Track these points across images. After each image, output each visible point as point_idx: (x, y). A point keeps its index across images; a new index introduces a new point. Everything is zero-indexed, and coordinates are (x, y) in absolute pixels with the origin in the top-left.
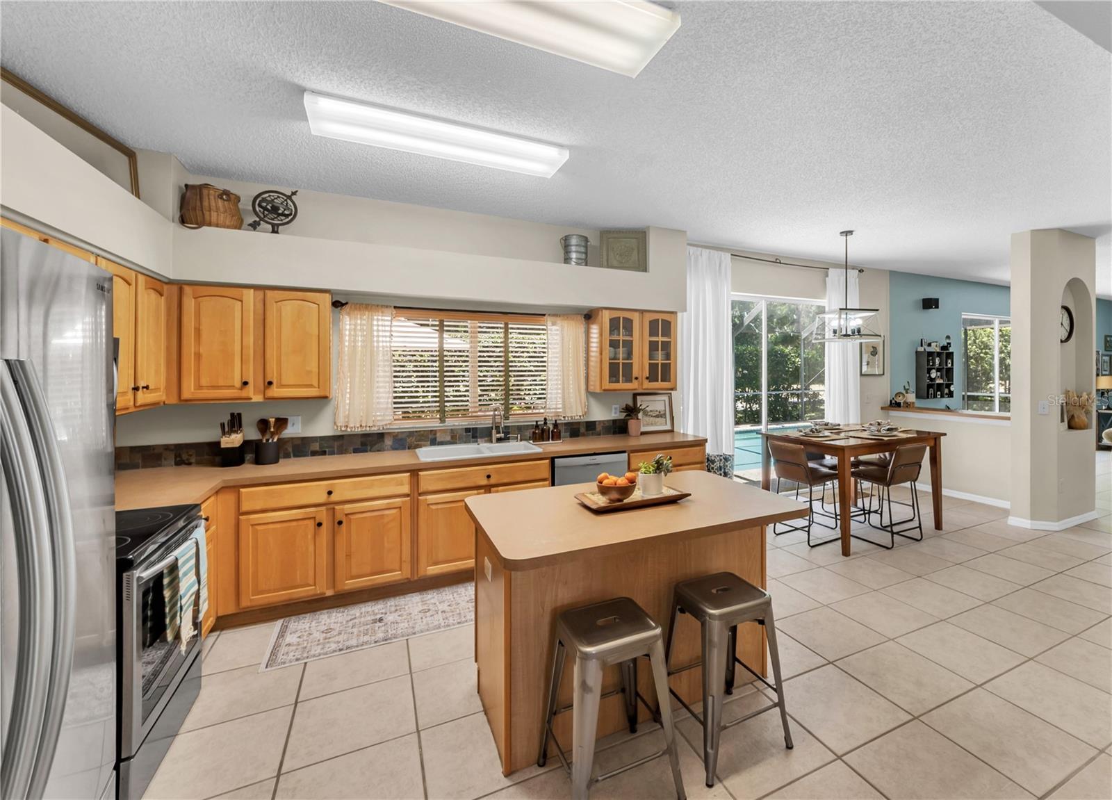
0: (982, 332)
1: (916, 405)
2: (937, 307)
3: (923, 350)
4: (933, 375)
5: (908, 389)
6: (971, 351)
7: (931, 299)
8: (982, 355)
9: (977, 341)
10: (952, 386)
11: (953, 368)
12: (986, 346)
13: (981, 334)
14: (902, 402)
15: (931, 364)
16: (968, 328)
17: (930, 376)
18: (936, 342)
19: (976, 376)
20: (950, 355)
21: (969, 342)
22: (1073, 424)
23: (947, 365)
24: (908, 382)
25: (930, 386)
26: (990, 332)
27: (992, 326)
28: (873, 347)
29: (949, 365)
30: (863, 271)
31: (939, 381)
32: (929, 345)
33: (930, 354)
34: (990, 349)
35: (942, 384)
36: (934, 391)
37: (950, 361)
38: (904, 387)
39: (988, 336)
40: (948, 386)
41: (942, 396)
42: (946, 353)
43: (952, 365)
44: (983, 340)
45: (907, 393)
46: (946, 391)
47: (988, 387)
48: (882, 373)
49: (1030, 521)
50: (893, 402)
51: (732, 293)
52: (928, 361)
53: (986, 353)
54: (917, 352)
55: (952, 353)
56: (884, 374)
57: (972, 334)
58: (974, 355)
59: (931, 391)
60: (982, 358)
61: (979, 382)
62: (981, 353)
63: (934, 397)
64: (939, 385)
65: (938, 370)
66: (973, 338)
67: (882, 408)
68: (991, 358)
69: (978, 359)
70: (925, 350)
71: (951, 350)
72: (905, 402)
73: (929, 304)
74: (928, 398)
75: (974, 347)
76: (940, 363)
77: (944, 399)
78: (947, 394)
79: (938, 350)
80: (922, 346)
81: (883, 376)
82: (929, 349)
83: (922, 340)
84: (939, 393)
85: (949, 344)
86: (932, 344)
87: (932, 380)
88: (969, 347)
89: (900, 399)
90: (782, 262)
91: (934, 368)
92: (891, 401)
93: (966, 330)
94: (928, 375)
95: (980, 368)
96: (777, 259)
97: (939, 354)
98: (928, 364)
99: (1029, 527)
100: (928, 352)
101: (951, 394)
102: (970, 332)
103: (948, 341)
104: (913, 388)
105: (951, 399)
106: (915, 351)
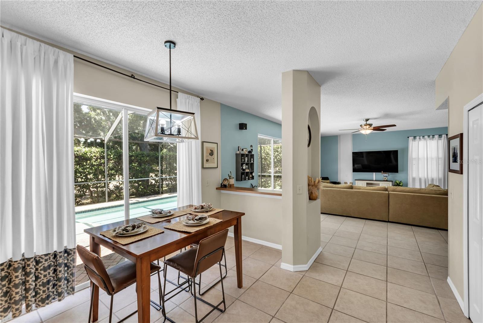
0: (267, 148)
1: (235, 186)
2: (246, 129)
3: (239, 153)
4: (244, 168)
5: (231, 176)
6: (263, 156)
7: (243, 123)
8: (267, 157)
9: (265, 151)
10: (253, 173)
11: (254, 163)
12: (268, 154)
13: (266, 148)
14: (227, 184)
15: (243, 161)
16: (262, 146)
17: (242, 168)
18: (246, 149)
19: (265, 167)
20: (252, 156)
21: (262, 152)
22: (311, 197)
23: (251, 162)
24: (230, 172)
25: (242, 174)
26: (269, 148)
27: (270, 145)
28: (211, 150)
29: (252, 162)
30: (203, 99)
31: (247, 171)
32: (243, 150)
33: (243, 155)
34: (269, 155)
35: (248, 172)
36: (245, 177)
37: (252, 159)
38: (229, 175)
39: (269, 149)
40: (252, 173)
41: (249, 179)
42: (250, 155)
43: (253, 162)
44: (267, 151)
45: (230, 179)
46: (251, 176)
47: (269, 171)
48: (216, 167)
49: (293, 266)
50: (223, 184)
51: (75, 94)
52: (242, 159)
53: (268, 157)
54: (236, 154)
55: (254, 155)
56: (217, 167)
57: (263, 149)
58: (264, 157)
59: (243, 176)
60: (267, 159)
61: (266, 169)
62: (266, 156)
63: (245, 180)
64: (247, 173)
65: (247, 164)
66: (264, 150)
67: (217, 189)
68: (270, 159)
69: (265, 159)
70: (240, 152)
71: (253, 153)
72: (229, 184)
73: (243, 126)
74: (242, 180)
75: (264, 154)
76: (248, 160)
77: (250, 181)
78: (251, 178)
79: (247, 153)
80: (239, 150)
81: (217, 168)
82: (242, 152)
83: (238, 147)
84: (247, 177)
85: (252, 150)
86: (244, 149)
87: (244, 170)
88: (262, 154)
89: (226, 183)
90: (135, 77)
91: (245, 163)
92: (221, 184)
93: (261, 146)
94: (242, 167)
95: (266, 163)
96: (132, 75)
97: (247, 155)
98: (242, 161)
99: (292, 270)
100: (242, 154)
101: (253, 178)
102: (262, 148)
103: (251, 148)
104: (234, 175)
105: (253, 180)
106: (235, 153)
